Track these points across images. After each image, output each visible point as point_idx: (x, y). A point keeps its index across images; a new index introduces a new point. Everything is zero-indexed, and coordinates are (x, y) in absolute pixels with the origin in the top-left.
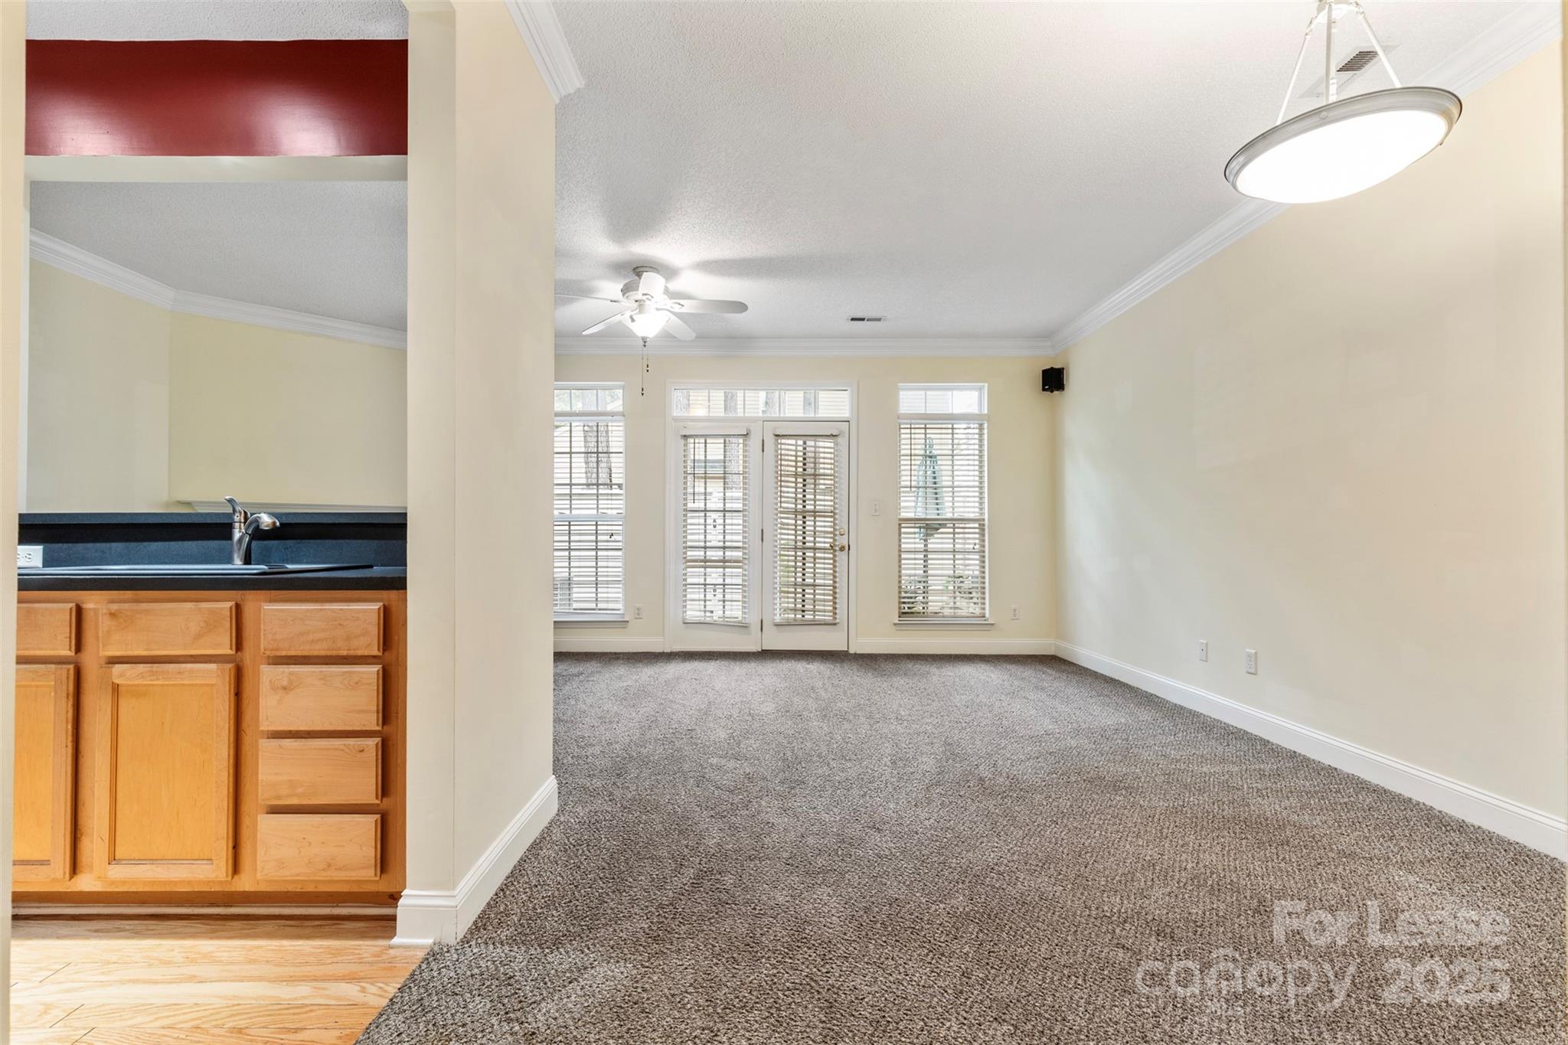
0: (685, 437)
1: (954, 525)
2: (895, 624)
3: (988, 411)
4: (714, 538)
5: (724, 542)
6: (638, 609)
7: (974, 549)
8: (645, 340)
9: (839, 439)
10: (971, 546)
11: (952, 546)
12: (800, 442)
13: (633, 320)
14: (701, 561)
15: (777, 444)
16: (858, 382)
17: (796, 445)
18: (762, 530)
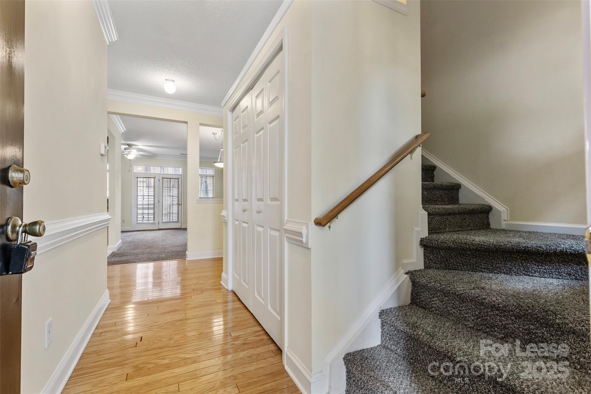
0: (137, 177)
4: (146, 202)
5: (148, 203)
6: (124, 220)
8: (130, 160)
9: (179, 179)
12: (169, 180)
13: (127, 156)
14: (142, 208)
15: (163, 180)
17: (168, 180)
18: (159, 201)
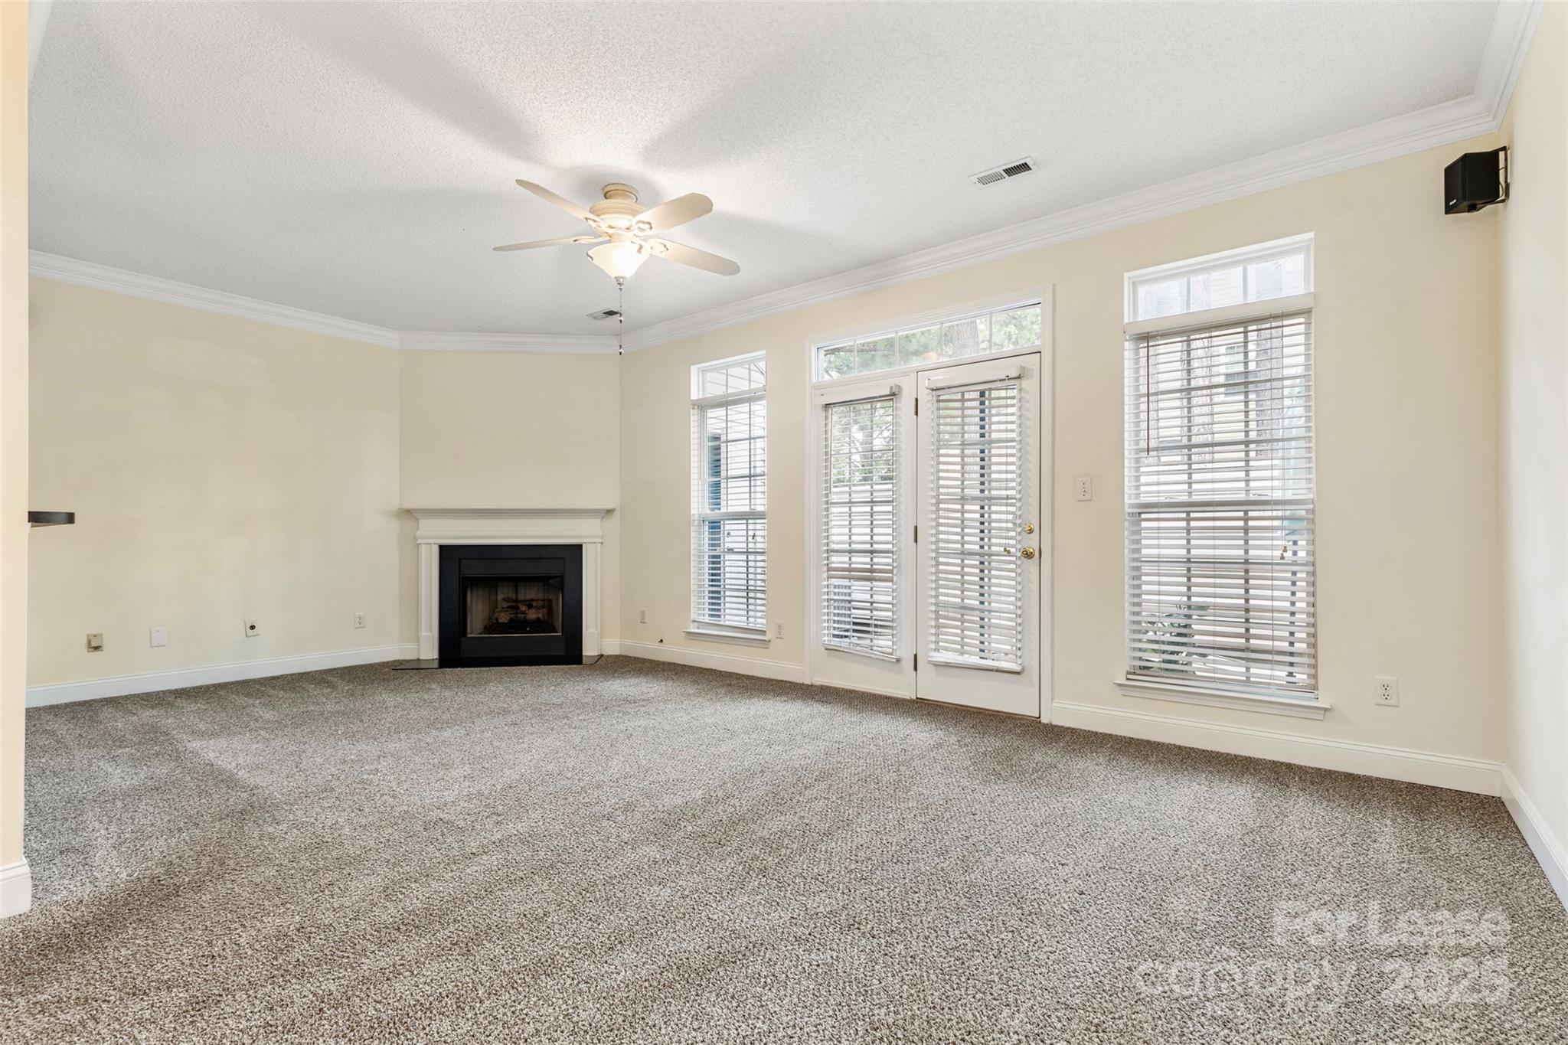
0: (827, 407)
1: (1246, 512)
2: (1120, 685)
3: (1316, 286)
5: (872, 545)
6: (779, 627)
7: (1282, 558)
9: (1025, 383)
10: (1278, 553)
11: (1241, 552)
14: (846, 570)
15: (934, 402)
16: (1054, 286)
18: (916, 528)
